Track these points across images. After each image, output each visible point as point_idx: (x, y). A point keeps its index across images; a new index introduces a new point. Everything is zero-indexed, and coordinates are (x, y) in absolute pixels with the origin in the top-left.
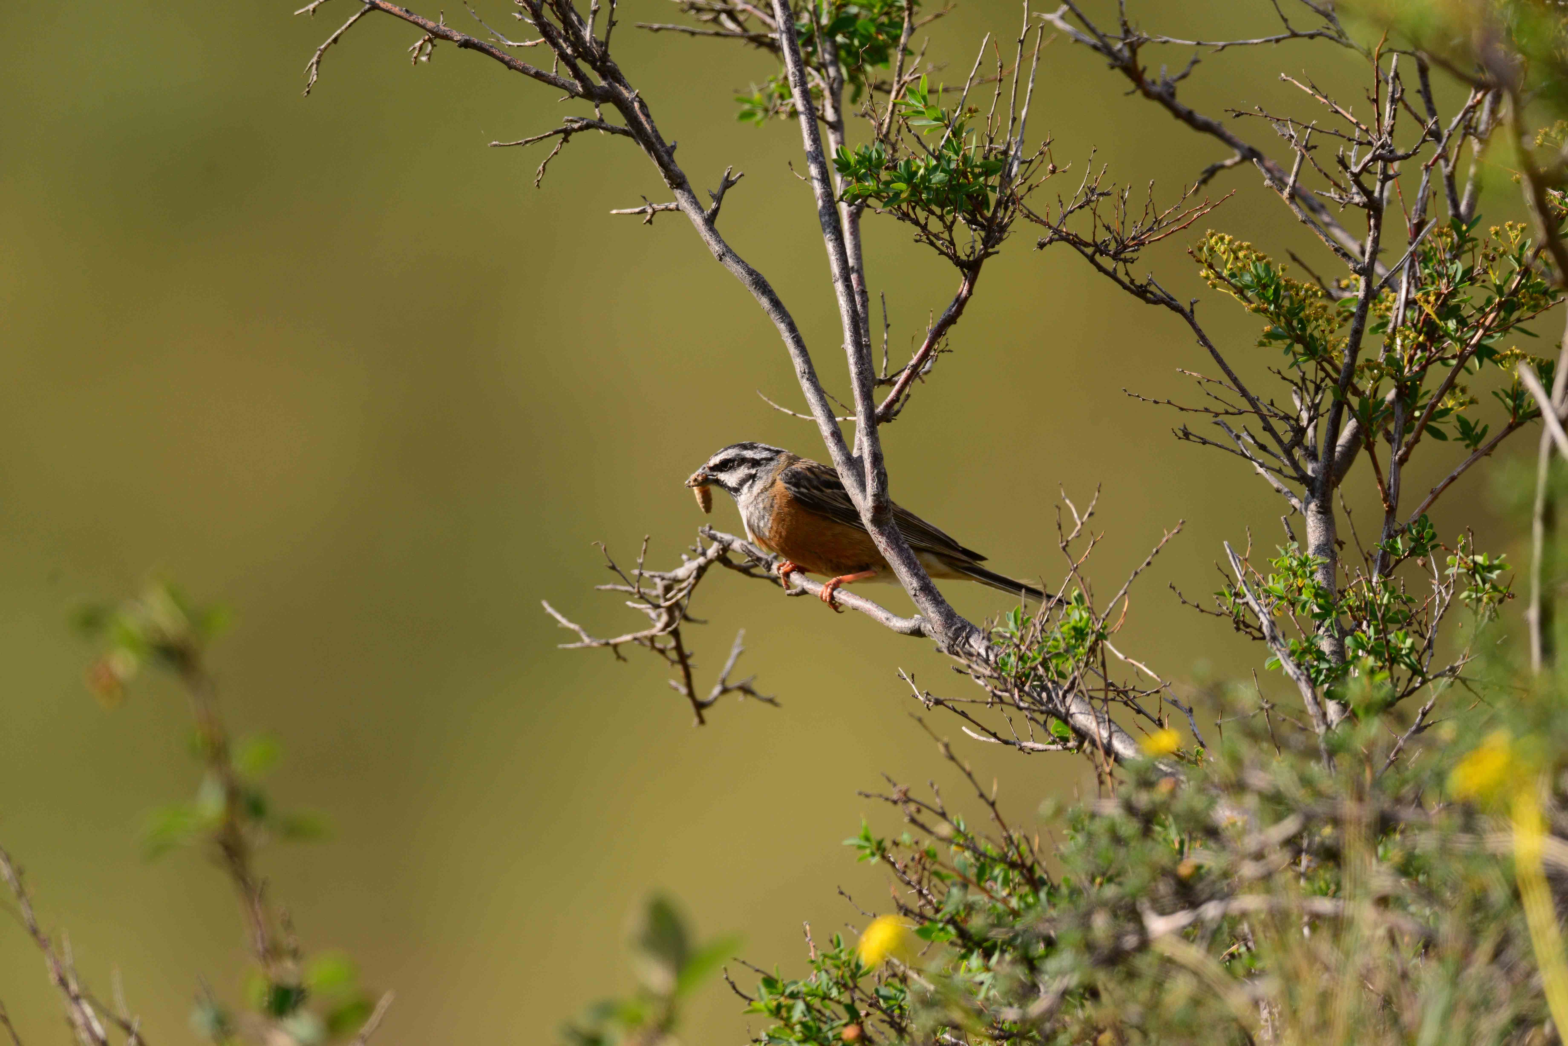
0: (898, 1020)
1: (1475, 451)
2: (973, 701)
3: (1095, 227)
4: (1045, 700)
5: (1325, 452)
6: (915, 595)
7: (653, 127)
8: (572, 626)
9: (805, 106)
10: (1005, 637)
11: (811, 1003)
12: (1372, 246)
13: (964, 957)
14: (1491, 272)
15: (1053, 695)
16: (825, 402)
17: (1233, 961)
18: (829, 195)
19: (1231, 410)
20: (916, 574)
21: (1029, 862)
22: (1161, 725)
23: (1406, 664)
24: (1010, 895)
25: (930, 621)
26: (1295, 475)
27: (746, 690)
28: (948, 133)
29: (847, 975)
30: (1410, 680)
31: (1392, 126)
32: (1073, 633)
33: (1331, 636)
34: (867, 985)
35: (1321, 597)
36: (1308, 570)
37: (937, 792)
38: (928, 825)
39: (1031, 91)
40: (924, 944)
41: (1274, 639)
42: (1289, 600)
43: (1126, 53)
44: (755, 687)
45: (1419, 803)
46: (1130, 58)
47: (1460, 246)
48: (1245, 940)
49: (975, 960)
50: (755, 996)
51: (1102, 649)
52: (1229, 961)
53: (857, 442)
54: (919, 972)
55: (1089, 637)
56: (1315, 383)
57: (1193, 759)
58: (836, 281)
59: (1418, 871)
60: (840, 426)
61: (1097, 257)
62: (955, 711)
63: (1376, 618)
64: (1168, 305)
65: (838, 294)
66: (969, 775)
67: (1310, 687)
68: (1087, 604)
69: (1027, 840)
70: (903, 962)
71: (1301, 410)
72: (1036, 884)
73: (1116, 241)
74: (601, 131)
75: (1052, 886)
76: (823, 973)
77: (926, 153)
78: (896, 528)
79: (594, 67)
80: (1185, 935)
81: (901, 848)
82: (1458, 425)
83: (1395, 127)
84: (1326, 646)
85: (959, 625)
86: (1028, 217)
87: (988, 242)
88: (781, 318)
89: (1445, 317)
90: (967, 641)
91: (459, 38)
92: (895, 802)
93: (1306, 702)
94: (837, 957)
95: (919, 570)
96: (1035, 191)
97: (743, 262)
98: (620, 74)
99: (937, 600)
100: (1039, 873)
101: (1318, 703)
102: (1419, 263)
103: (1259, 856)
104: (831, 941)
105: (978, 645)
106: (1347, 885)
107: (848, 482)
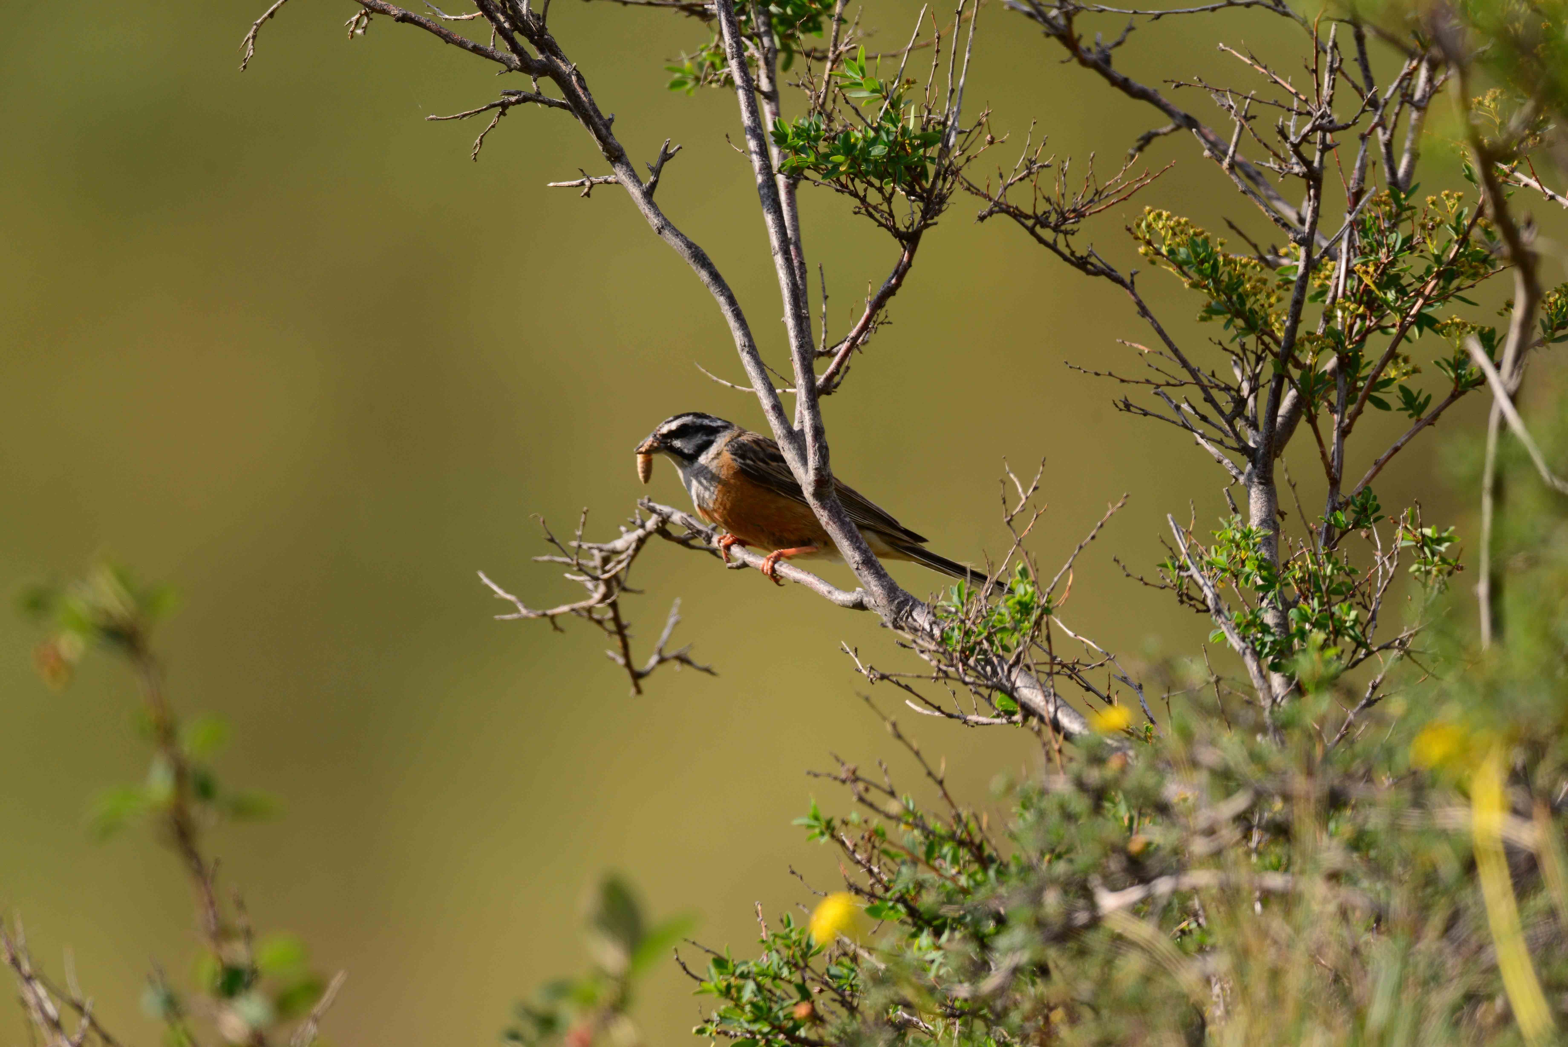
0: (849, 999)
1: (1418, 421)
2: (919, 677)
3: (1036, 199)
4: (989, 673)
5: (1266, 423)
6: (857, 569)
7: (590, 100)
8: (509, 597)
9: (742, 77)
10: (950, 612)
11: (762, 983)
12: (1312, 217)
13: (914, 936)
14: (1428, 241)
15: (999, 669)
16: (766, 375)
17: (1183, 937)
18: (767, 168)
19: (1172, 381)
20: (858, 547)
21: (977, 840)
22: (1110, 701)
23: (1350, 636)
24: (959, 873)
25: (872, 594)
26: (1236, 446)
27: (683, 659)
28: (886, 104)
29: (798, 954)
30: (1354, 652)
31: (1331, 96)
32: (1018, 607)
33: (1274, 608)
34: (817, 964)
35: (1265, 569)
36: (1251, 542)
37: (886, 771)
38: (877, 803)
39: (968, 61)
40: (874, 923)
41: (1219, 612)
42: (1232, 572)
43: (1062, 21)
44: (691, 656)
45: (1368, 777)
46: (1065, 26)
47: (1398, 215)
48: (1196, 915)
49: (925, 939)
50: (706, 977)
51: (1047, 623)
52: (1180, 937)
53: (797, 415)
54: (870, 951)
55: (1034, 611)
56: (1256, 353)
57: (1142, 735)
58: (776, 254)
59: (1370, 845)
60: (781, 399)
61: (1038, 229)
62: (899, 685)
63: (1320, 590)
64: (1109, 276)
65: (778, 266)
66: (917, 754)
67: (1255, 660)
68: (1032, 578)
69: (977, 818)
70: (854, 941)
71: (1242, 381)
72: (984, 861)
73: (1056, 211)
74: (539, 105)
75: (1001, 864)
76: (774, 953)
77: (865, 125)
78: (838, 501)
79: (532, 41)
80: (1136, 911)
81: (850, 827)
82: (1400, 395)
83: (1334, 98)
84: (1269, 618)
85: (902, 599)
86: (968, 189)
87: (927, 214)
88: (721, 291)
89: (1383, 286)
90: (910, 614)
91: (396, 12)
92: (844, 782)
93: (1251, 675)
94: (787, 937)
95: (861, 544)
96: (973, 162)
97: (682, 235)
98: (557, 47)
99: (880, 574)
100: (988, 851)
101: (1264, 677)
102: (1359, 232)
103: (1210, 832)
104: (782, 921)
105: (921, 619)
106: (1298, 860)
107: (789, 455)
